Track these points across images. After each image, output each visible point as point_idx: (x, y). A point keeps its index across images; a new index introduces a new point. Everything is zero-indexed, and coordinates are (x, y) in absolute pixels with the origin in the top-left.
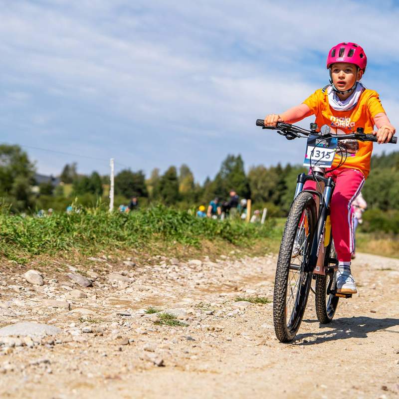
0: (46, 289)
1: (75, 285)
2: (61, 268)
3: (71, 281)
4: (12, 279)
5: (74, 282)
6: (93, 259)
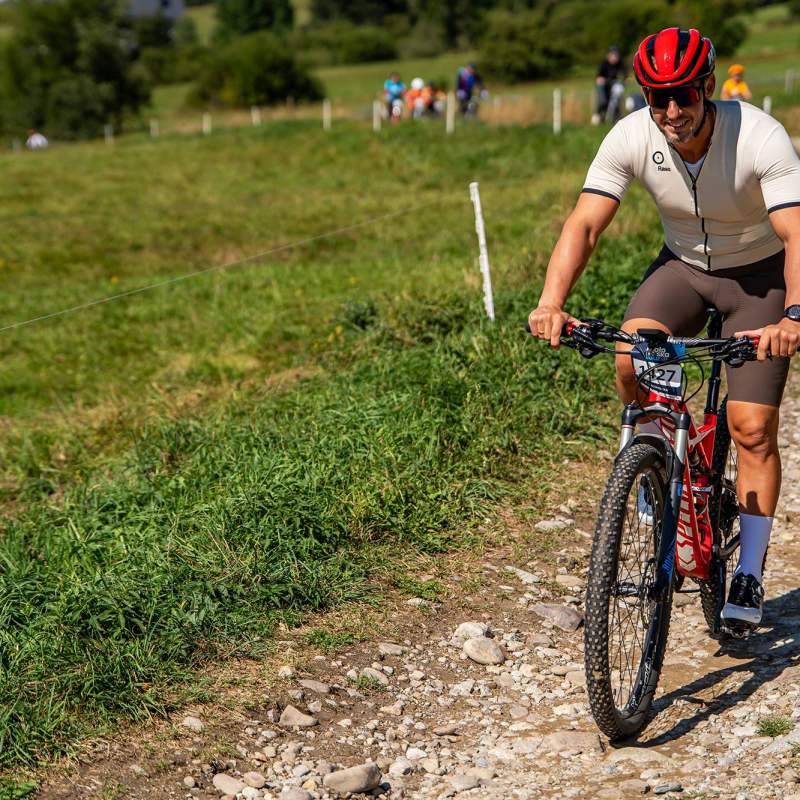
0: (515, 674)
1: (554, 632)
2: (505, 583)
3: (544, 624)
4: (442, 660)
5: (551, 626)
6: (545, 525)
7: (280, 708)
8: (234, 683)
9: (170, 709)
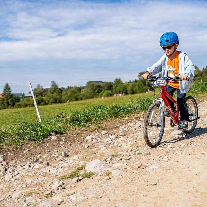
7: (140, 118)
8: (134, 115)
9: (123, 117)
